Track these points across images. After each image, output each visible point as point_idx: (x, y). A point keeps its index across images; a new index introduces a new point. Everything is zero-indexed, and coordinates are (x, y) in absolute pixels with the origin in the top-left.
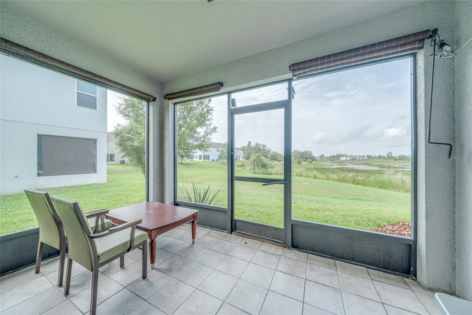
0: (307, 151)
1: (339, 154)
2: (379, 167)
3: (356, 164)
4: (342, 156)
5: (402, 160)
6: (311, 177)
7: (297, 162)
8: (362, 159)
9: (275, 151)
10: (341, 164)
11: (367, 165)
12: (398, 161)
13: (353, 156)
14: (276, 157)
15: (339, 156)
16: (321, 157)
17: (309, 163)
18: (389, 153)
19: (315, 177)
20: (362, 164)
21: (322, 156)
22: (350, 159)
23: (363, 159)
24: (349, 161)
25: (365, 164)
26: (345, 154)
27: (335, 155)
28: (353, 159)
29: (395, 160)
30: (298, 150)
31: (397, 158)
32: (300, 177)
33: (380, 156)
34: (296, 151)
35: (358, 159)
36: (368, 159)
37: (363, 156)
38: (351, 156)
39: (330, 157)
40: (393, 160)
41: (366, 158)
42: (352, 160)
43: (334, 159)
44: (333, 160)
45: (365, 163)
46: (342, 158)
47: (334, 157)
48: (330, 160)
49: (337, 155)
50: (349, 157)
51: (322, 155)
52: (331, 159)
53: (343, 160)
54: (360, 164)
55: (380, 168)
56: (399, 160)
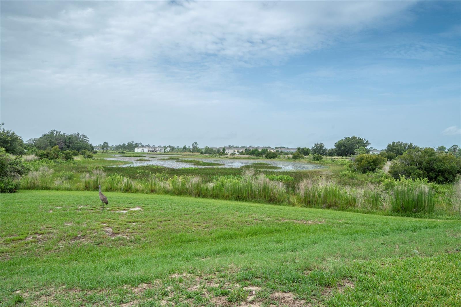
0: (78, 134)
1: (132, 143)
2: (193, 164)
4: (137, 146)
5: (210, 153)
6: (121, 189)
7: (63, 155)
8: (163, 152)
9: (9, 130)
10: (140, 160)
12: (205, 155)
13: (152, 145)
14: (11, 145)
15: (131, 147)
16: (103, 148)
17: (87, 159)
18: (194, 144)
19: (128, 189)
20: (169, 159)
21: (105, 146)
23: (165, 152)
24: (148, 154)
25: (172, 159)
26: (141, 143)
27: (125, 144)
28: (153, 152)
29: (202, 153)
30: (59, 131)
31: (204, 151)
32: (94, 190)
33: (185, 147)
34: (55, 133)
35: (159, 152)
36: (172, 152)
37: (165, 148)
38: (149, 146)
39: (118, 148)
40: (199, 153)
41: (169, 149)
42: (151, 153)
43: (125, 152)
44: (123, 153)
45: (172, 157)
46: (136, 150)
47: (124, 148)
48: (119, 153)
49: (128, 143)
50: (147, 147)
51: (106, 143)
52: (120, 150)
53: (138, 153)
55: (195, 165)
56: (205, 153)
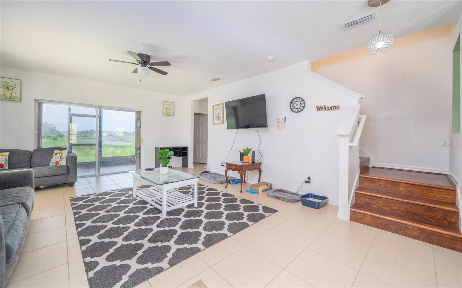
3: (113, 141)
11: (123, 141)
13: (110, 131)
17: (52, 141)
20: (119, 140)
22: (107, 135)
27: (88, 130)
28: (110, 135)
36: (125, 135)
38: (108, 132)
41: (122, 134)
42: (109, 136)
43: (88, 135)
45: (122, 139)
48: (82, 136)
50: (106, 132)
52: (84, 135)
54: (117, 140)
